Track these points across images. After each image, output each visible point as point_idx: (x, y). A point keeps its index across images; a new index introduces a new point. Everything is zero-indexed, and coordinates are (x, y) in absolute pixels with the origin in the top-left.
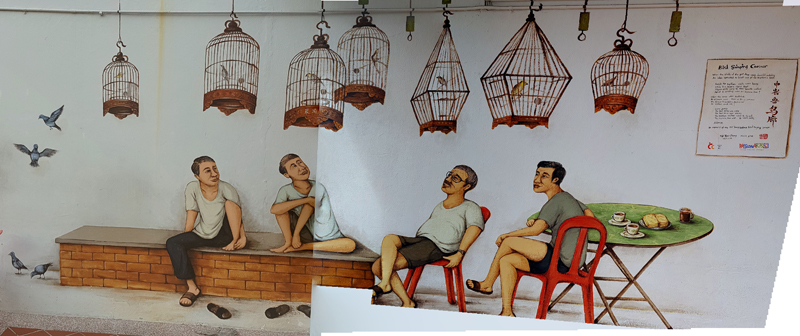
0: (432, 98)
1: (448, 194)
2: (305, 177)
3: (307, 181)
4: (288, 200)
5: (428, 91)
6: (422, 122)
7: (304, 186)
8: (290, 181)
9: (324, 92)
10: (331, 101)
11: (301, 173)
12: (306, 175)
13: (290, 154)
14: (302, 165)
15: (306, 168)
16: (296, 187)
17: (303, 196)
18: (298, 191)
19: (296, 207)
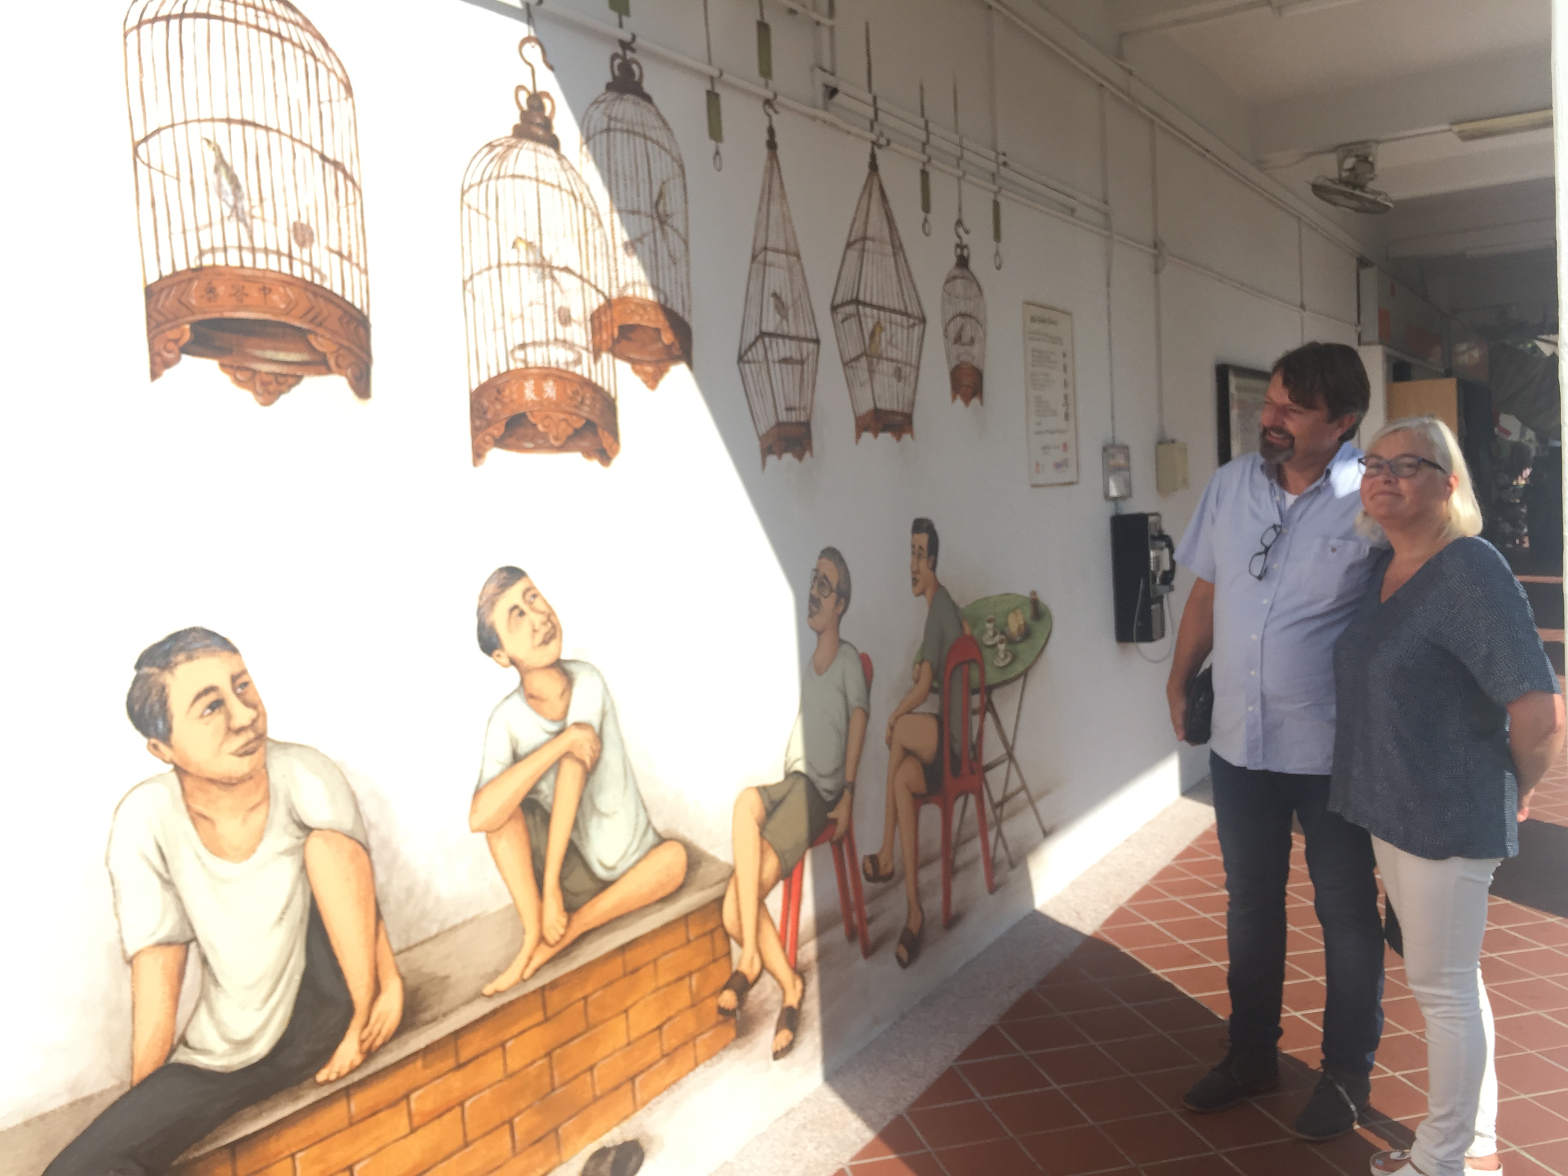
0: (770, 355)
1: (819, 633)
2: (547, 655)
4: (516, 758)
5: (762, 335)
6: (762, 427)
7: (553, 687)
8: (515, 677)
9: (565, 318)
10: (585, 354)
11: (539, 638)
12: (553, 644)
13: (501, 570)
14: (538, 604)
15: (550, 617)
16: (532, 698)
17: (554, 728)
18: (539, 712)
19: (542, 778)
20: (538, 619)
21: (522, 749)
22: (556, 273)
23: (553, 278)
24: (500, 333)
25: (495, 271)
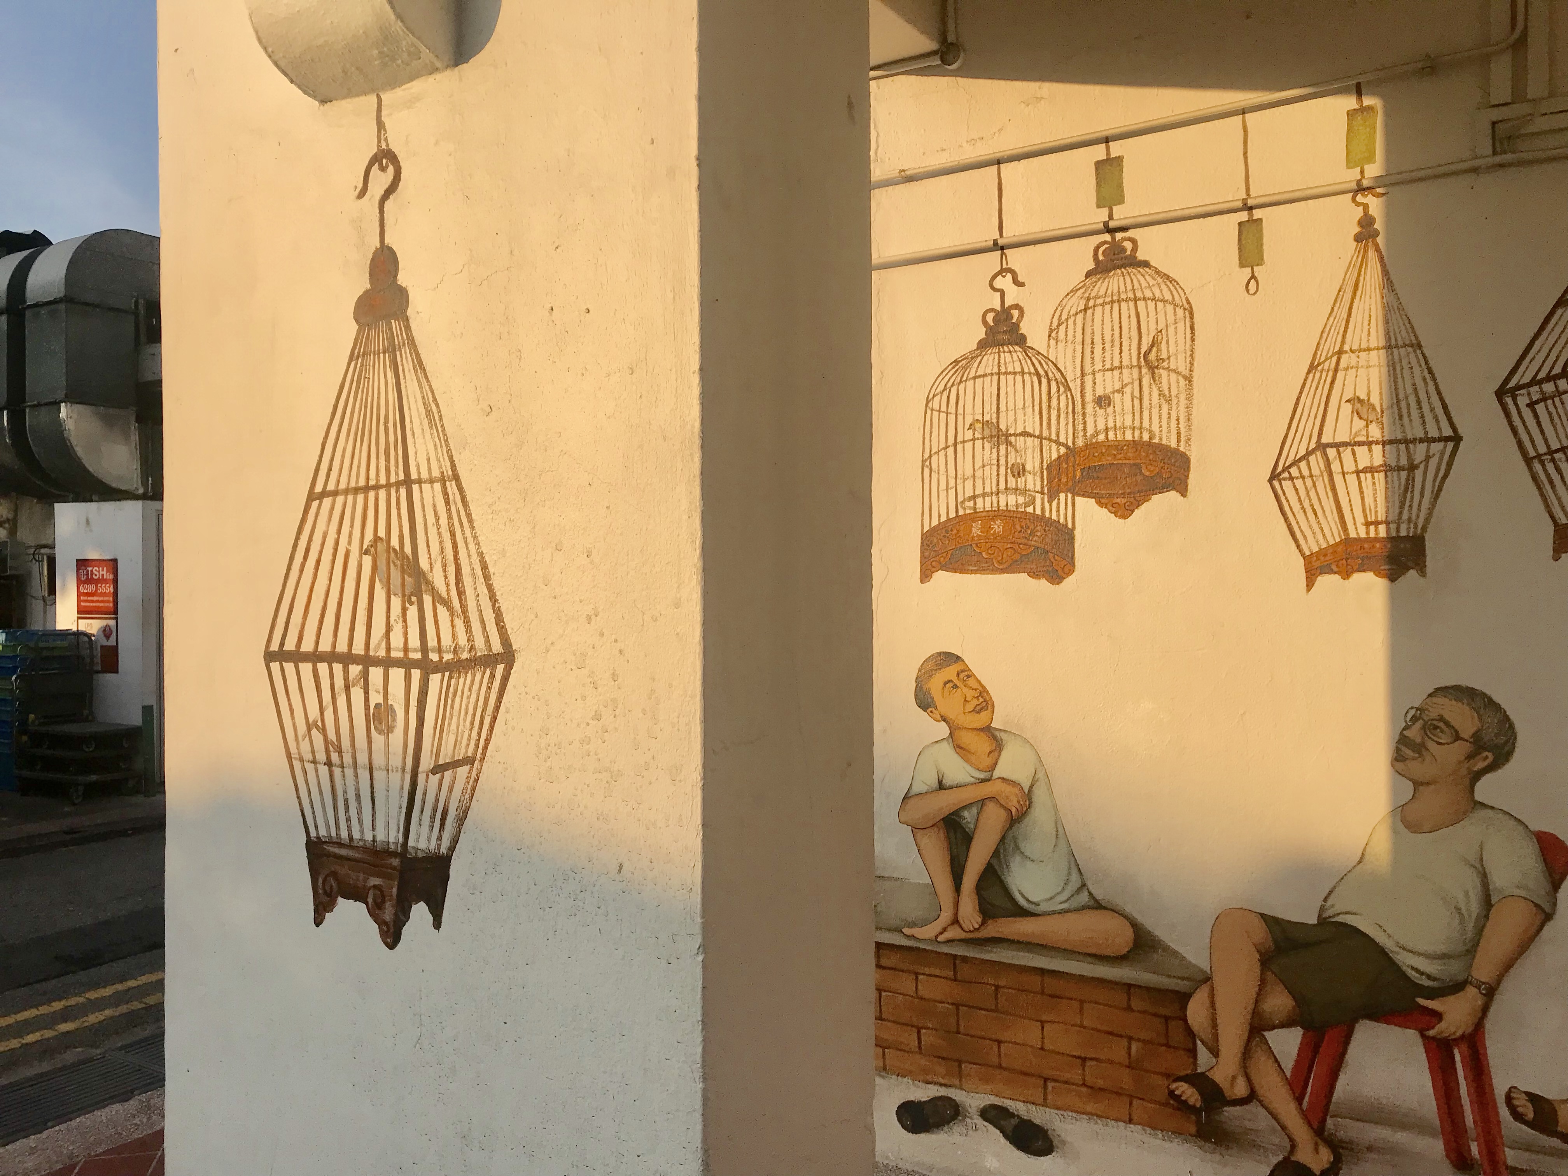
0: (1336, 467)
1: (1417, 784)
2: (980, 720)
3: (987, 730)
4: (941, 786)
5: (1322, 447)
6: (1312, 546)
7: (980, 745)
8: (943, 730)
9: (1019, 471)
10: (1038, 496)
11: (970, 707)
12: (984, 715)
13: (940, 654)
14: (971, 682)
15: (983, 693)
16: (960, 749)
17: (982, 776)
18: (967, 761)
19: (964, 808)
20: (970, 694)
21: (947, 782)
22: (1012, 439)
23: (1008, 443)
24: (952, 492)
25: (951, 450)
